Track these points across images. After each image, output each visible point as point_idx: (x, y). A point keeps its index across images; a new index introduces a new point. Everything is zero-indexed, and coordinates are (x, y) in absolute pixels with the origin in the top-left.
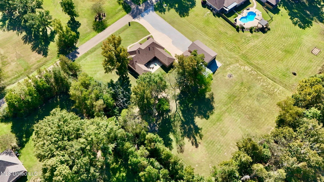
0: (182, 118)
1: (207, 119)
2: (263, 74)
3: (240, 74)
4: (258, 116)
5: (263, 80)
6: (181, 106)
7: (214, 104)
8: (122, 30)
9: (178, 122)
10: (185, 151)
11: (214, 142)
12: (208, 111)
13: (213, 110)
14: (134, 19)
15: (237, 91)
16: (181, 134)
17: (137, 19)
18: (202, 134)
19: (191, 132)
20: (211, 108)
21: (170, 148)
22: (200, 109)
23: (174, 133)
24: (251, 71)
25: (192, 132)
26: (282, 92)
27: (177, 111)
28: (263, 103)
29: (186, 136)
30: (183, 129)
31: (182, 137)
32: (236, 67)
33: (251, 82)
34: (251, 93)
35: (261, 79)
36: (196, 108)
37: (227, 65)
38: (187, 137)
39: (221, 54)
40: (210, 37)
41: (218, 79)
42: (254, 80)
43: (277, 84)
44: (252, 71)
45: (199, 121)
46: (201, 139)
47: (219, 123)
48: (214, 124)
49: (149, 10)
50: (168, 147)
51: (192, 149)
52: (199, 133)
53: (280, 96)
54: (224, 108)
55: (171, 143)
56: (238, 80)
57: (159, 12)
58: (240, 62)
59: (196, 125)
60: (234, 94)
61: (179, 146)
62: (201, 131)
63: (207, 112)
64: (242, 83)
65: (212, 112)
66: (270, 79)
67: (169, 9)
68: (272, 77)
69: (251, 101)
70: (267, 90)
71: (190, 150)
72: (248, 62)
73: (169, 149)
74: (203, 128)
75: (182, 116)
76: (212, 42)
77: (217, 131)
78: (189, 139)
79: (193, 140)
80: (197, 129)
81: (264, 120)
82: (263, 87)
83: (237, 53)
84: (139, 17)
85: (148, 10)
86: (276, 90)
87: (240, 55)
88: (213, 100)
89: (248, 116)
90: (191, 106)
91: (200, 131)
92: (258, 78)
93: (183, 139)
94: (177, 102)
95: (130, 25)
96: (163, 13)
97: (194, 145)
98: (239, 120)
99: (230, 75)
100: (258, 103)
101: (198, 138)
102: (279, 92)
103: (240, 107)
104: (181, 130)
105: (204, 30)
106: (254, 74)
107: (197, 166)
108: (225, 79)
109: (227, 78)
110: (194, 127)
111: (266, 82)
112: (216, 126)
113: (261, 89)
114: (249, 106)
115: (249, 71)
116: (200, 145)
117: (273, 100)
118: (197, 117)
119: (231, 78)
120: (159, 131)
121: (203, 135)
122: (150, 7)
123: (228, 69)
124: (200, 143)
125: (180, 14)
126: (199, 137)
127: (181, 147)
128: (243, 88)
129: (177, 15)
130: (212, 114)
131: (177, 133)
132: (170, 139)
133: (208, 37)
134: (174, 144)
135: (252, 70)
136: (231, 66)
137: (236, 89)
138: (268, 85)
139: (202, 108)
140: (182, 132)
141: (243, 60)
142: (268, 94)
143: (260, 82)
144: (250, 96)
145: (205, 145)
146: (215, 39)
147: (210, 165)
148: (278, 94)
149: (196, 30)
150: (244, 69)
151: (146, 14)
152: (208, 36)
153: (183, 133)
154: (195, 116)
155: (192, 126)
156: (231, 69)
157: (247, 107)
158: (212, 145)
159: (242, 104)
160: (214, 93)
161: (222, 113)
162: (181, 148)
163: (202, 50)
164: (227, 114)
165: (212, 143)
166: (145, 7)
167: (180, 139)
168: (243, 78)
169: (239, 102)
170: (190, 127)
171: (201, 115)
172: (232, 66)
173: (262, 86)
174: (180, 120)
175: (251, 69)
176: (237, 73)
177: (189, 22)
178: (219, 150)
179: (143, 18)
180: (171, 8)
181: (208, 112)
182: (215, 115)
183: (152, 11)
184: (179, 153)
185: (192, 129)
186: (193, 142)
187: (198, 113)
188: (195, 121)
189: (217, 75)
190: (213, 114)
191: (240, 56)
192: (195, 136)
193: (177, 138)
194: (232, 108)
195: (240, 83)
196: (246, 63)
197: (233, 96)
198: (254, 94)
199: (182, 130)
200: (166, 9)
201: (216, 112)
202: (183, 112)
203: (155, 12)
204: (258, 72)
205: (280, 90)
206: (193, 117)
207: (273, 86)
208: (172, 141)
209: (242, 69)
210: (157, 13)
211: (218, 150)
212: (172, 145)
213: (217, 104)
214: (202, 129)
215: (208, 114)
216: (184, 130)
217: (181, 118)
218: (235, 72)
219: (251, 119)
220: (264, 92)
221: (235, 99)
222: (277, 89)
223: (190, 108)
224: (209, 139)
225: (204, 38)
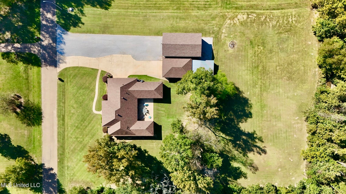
0: (227, 137)
1: (251, 117)
2: (264, 10)
3: (240, 32)
4: (295, 69)
5: (269, 19)
6: (215, 126)
7: (243, 94)
8: (62, 95)
9: (228, 146)
10: (258, 167)
11: (276, 134)
12: (244, 107)
13: (249, 102)
14: (57, 68)
15: (254, 57)
16: (241, 155)
17: (60, 63)
18: (259, 137)
19: (249, 144)
20: (245, 102)
21: (243, 176)
22: (235, 113)
23: (234, 159)
24: (248, 18)
25: (249, 142)
26: (299, 16)
27: (216, 135)
28: (289, 49)
29: (247, 152)
30: (239, 148)
31: (245, 157)
32: (229, 27)
33: (259, 32)
34: (269, 47)
35: (266, 17)
36: (231, 115)
37: (218, 33)
38: (249, 152)
39: (200, 24)
40: (168, 9)
41: (223, 60)
42: (260, 27)
43: (286, 11)
44: (250, 16)
45: (246, 126)
46: (263, 142)
47: (265, 111)
48: (262, 116)
49: (58, 36)
50: (241, 177)
51: (263, 159)
52: (256, 138)
53: (300, 24)
54: (257, 89)
55: (240, 171)
56: (245, 43)
57: (75, 27)
58: (227, 16)
59: (247, 133)
60: (254, 65)
61: (250, 166)
62: (256, 134)
63: (245, 110)
64: (251, 42)
65: (249, 106)
66: (275, 10)
67: (81, 9)
68: (276, 6)
69: (276, 57)
70: (282, 29)
71: (262, 162)
72: (236, 8)
73: (243, 178)
74: (255, 130)
75: (226, 136)
76: (175, 14)
77: (270, 121)
78: (252, 152)
79: (256, 149)
80: (251, 136)
81: (303, 68)
82: (275, 29)
83: (216, 6)
84: (60, 59)
85: (59, 38)
86: (290, 20)
87: (220, 5)
88: (240, 92)
89: (285, 78)
90: (225, 117)
91: (255, 136)
92: (262, 19)
93: (247, 157)
94: (207, 125)
95: (62, 81)
96: (80, 25)
97: (262, 154)
98: (281, 91)
99: (231, 43)
100: (284, 53)
101: (259, 144)
102: (295, 19)
103: (271, 74)
104: (237, 150)
105: (151, 5)
106: (255, 19)
107: (280, 170)
108: (230, 54)
109: (231, 50)
110: (247, 137)
111: (274, 18)
112: (266, 117)
113: (276, 33)
114: (279, 66)
115: (246, 19)
116: (267, 149)
117: (295, 36)
118: (240, 124)
119: (235, 46)
120: (219, 170)
121: (261, 137)
122: (56, 30)
123: (222, 37)
124: (265, 147)
125: (102, 7)
126: (260, 142)
127: (252, 166)
128: (256, 48)
129: (99, 10)
130: (251, 107)
131: (237, 156)
132: (236, 168)
133: (164, 11)
134: (243, 169)
135: (248, 15)
136: (222, 30)
137: (251, 56)
138: (278, 21)
139: (237, 109)
140: (240, 151)
141: (229, 9)
142: (286, 33)
143: (267, 24)
144: (271, 51)
145: (271, 145)
146: (175, 8)
147: (290, 158)
148: (296, 22)
149: (142, 12)
150: (239, 22)
151: (62, 45)
152: (164, 9)
153: (242, 152)
154: (238, 124)
155: (244, 137)
156: (226, 35)
157: (277, 68)
158: (277, 139)
159: (270, 70)
160: (235, 82)
161: (260, 97)
162: (254, 167)
163: (182, 45)
164: (265, 94)
165: (275, 137)
166: (50, 36)
167: (245, 160)
168: (248, 35)
169: (266, 70)
170: (243, 139)
171: (242, 119)
172: (224, 30)
173: (274, 27)
174: (227, 142)
175: (246, 13)
176: (236, 34)
177: (123, 9)
178: (287, 138)
179: (65, 55)
180: (82, 7)
181: (246, 108)
182: (255, 105)
183: (64, 34)
184: (255, 173)
185: (246, 140)
186: (258, 151)
187: (238, 119)
188: (242, 130)
189: (218, 56)
190: (253, 106)
191: (222, 7)
192: (255, 144)
193: (241, 161)
194: (264, 82)
195: (250, 45)
196: (235, 11)
197: (255, 68)
198: (273, 46)
199: (239, 150)
200: (78, 15)
201: (253, 101)
202: (223, 131)
203: (69, 33)
204: (257, 11)
205: (294, 15)
206: (237, 127)
207: (283, 17)
208: (239, 168)
209: (238, 24)
210: (73, 32)
211: (285, 138)
212: (242, 172)
213: (247, 92)
214: (255, 132)
215: (248, 110)
216: (241, 149)
217: (227, 140)
218: (233, 35)
219: (290, 78)
220: (281, 33)
221: (259, 70)
222: (291, 16)
223: (225, 121)
224: (269, 136)
225: (162, 18)
